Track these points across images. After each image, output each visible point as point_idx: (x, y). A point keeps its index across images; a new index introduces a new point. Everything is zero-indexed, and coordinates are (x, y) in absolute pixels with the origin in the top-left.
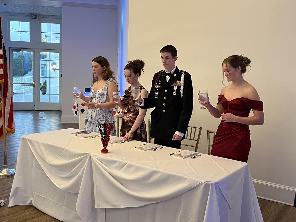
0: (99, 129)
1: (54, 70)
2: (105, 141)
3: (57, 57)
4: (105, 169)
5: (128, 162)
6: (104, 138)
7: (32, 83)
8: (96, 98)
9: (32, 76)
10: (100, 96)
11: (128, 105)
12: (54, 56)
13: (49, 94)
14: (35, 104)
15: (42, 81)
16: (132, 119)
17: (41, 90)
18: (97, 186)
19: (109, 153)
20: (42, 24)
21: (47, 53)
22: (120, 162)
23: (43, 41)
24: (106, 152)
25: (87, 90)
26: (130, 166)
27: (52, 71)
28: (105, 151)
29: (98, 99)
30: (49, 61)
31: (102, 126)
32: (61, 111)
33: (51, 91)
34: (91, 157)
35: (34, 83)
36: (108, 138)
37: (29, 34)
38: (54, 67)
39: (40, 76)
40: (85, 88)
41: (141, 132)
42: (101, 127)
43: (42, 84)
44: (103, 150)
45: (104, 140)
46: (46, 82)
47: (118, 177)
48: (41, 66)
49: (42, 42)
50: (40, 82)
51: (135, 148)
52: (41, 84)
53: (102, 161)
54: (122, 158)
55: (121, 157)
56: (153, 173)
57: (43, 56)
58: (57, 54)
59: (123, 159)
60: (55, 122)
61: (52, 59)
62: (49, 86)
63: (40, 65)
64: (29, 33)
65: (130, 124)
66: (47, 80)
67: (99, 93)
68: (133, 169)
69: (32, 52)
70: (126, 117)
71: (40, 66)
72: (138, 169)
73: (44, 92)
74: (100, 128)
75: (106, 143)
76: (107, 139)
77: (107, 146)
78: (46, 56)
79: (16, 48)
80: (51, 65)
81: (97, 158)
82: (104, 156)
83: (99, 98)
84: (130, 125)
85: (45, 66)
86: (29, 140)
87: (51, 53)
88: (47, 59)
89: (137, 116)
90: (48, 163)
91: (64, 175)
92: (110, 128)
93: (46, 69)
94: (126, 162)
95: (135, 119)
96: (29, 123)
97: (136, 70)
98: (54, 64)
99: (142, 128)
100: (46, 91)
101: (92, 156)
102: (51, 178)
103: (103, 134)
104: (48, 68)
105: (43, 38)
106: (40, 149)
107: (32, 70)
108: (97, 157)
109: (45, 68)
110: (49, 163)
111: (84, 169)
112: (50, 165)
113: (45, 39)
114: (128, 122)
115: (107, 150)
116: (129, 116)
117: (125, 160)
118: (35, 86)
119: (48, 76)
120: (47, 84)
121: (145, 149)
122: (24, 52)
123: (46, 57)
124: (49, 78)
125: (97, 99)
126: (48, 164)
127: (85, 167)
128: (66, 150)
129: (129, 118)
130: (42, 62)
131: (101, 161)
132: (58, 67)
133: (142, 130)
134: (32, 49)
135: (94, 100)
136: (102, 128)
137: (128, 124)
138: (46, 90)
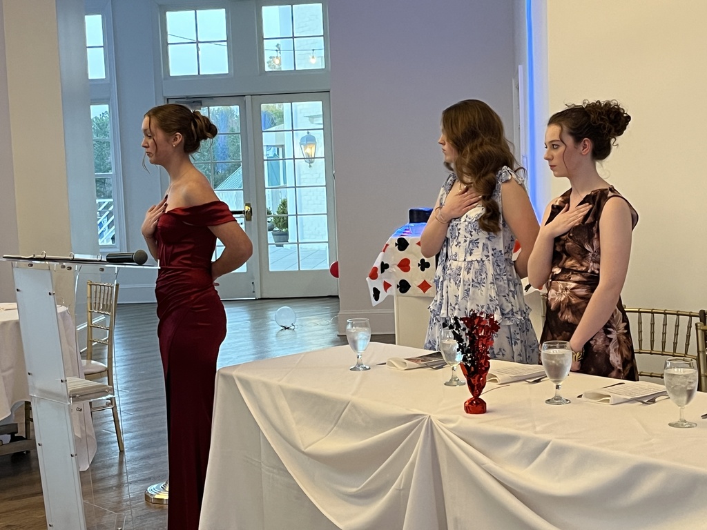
0: (454, 333)
1: (310, 159)
2: (476, 374)
3: (318, 116)
4: (480, 465)
5: (554, 439)
6: (470, 362)
7: (243, 210)
8: (461, 239)
9: (242, 188)
10: (474, 233)
11: (565, 256)
12: (309, 112)
13: (298, 243)
14: (253, 278)
15: (271, 205)
16: (574, 301)
17: (270, 234)
18: (456, 520)
19: (489, 412)
20: (264, 9)
21: (286, 106)
22: (527, 441)
23: (269, 66)
24: (480, 407)
25: (415, 216)
26: (560, 451)
27: (302, 164)
28: (476, 406)
29: (465, 241)
30: (293, 130)
31: (461, 322)
32: (337, 297)
33: (303, 234)
34: (431, 426)
35: (247, 208)
36: (483, 361)
37: (224, 49)
38: (310, 151)
39: (267, 186)
40: (411, 212)
41: (607, 346)
42: (458, 326)
43: (274, 212)
44: (471, 402)
45: (472, 369)
46: (284, 204)
47: (522, 488)
48: (267, 153)
49: (267, 69)
50: (267, 207)
51: (580, 396)
52: (269, 213)
53: (467, 436)
54: (534, 427)
55: (530, 425)
56: (639, 472)
57: (274, 116)
58: (316, 107)
59: (538, 429)
60: (322, 332)
61: (302, 123)
62: (297, 215)
63: (265, 148)
64: (225, 43)
65: (568, 316)
66: (289, 195)
67: (470, 223)
68: (569, 460)
69: (236, 108)
70: (557, 290)
71: (265, 153)
72: (586, 459)
73: (283, 237)
74: (457, 332)
75: (479, 380)
76: (482, 366)
77: (484, 391)
78: (281, 116)
79: (187, 98)
80: (301, 144)
81: (450, 430)
82: (475, 421)
83: (468, 240)
84: (566, 322)
85: (280, 149)
86: (241, 380)
87: (298, 106)
88: (287, 126)
89: (593, 291)
90: (303, 450)
91: (353, 487)
92: (488, 330)
93: (284, 159)
94: (546, 437)
95: (586, 299)
96: (238, 340)
97: (577, 126)
98: (309, 140)
99: (610, 333)
100: (286, 234)
101: (436, 422)
102: (315, 499)
103: (468, 351)
104: (289, 155)
105: (271, 57)
106: (277, 408)
107: (240, 170)
108: (452, 425)
109: (281, 157)
110: (306, 451)
111: (413, 464)
112: (309, 455)
113: (275, 59)
114: (562, 310)
115: (483, 403)
116: (566, 289)
117: (542, 432)
118: (250, 219)
119: (290, 183)
120: (291, 210)
121: (614, 399)
122: (211, 108)
123: (282, 122)
124: (295, 187)
125: (462, 242)
126: (303, 453)
127: (415, 459)
128: (354, 406)
129: (564, 297)
130: (268, 138)
131: (464, 437)
132: (321, 152)
133: (611, 340)
134: (238, 98)
135: (454, 247)
136: (464, 329)
137: (560, 315)
138: (287, 231)
